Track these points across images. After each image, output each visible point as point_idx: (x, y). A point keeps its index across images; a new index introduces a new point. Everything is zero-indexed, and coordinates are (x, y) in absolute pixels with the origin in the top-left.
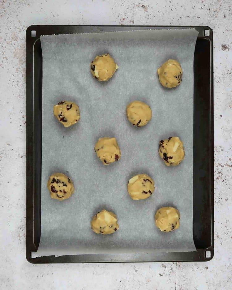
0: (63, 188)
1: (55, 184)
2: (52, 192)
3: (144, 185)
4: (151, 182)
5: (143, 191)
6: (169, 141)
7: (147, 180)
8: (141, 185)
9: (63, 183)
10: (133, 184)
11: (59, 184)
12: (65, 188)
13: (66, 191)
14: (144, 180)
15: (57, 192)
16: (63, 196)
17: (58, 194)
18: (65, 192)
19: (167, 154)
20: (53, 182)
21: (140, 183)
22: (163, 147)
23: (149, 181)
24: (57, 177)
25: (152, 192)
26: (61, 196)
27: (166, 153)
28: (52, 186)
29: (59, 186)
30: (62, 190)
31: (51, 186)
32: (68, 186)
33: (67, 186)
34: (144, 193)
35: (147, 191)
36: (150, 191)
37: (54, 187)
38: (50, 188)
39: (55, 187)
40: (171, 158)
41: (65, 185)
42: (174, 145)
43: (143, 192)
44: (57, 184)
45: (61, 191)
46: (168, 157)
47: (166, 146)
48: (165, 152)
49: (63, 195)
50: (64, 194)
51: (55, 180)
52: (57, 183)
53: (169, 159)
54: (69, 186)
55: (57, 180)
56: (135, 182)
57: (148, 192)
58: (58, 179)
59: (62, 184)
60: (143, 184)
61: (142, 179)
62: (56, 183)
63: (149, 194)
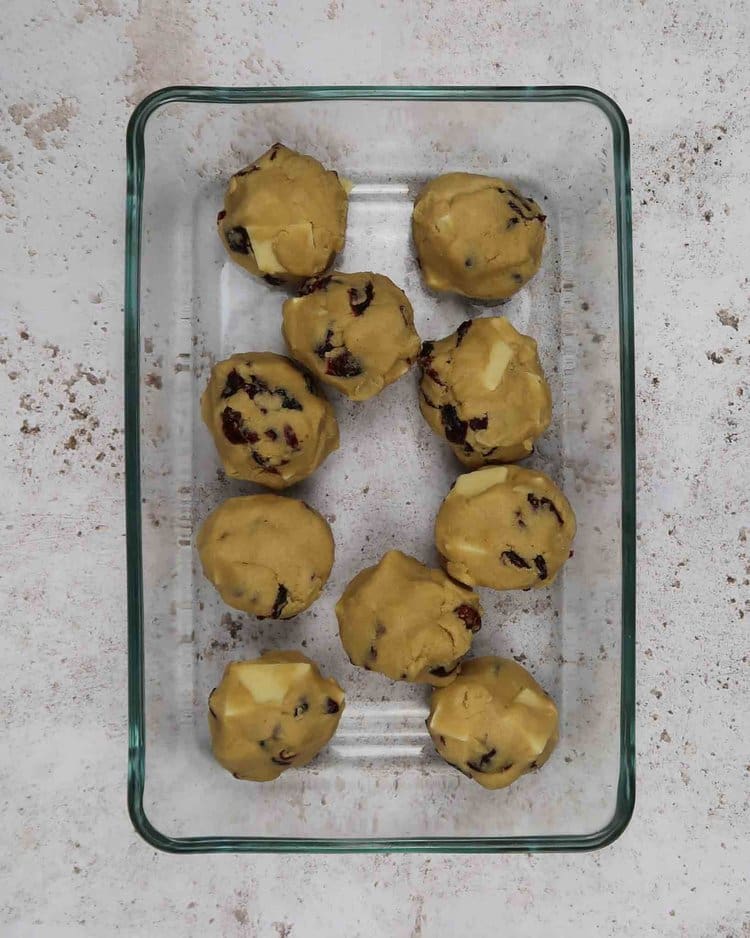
0: (281, 418)
1: (241, 403)
2: (227, 442)
3: (521, 522)
4: (561, 521)
5: (508, 549)
6: (459, 340)
7: (545, 500)
8: (508, 519)
9: (282, 392)
10: (468, 501)
11: (262, 399)
12: (293, 418)
13: (300, 431)
14: (531, 498)
15: (253, 438)
16: (284, 462)
17: (260, 452)
18: (293, 441)
19: (458, 409)
20: (229, 390)
21: (504, 505)
22: (433, 374)
23: (553, 508)
24: (249, 364)
25: (549, 566)
26: (274, 461)
27: (454, 404)
28: (228, 409)
29: (264, 411)
30: (280, 430)
31: (221, 408)
32: (305, 409)
33: (300, 408)
34: (507, 560)
35: (528, 553)
36: (540, 562)
37: (238, 415)
38: (218, 422)
39: (245, 416)
40: (481, 424)
41: (291, 404)
42: (486, 359)
43: (507, 553)
44: (252, 397)
45: (272, 434)
46: (464, 425)
47: (448, 367)
48: (450, 399)
49: (286, 457)
50: (289, 448)
51: (242, 380)
52: (252, 393)
53: (470, 431)
54: (313, 410)
55: (249, 381)
56: (484, 493)
57: (532, 563)
58: (254, 378)
59: (277, 401)
60: (518, 514)
61: (524, 491)
62: (247, 396)
63: (534, 572)
